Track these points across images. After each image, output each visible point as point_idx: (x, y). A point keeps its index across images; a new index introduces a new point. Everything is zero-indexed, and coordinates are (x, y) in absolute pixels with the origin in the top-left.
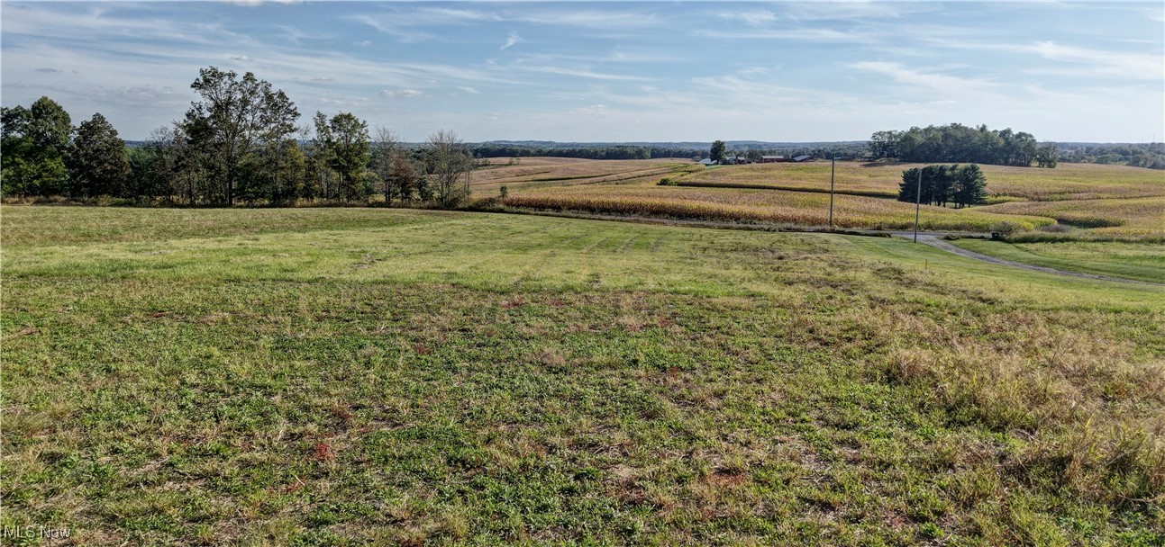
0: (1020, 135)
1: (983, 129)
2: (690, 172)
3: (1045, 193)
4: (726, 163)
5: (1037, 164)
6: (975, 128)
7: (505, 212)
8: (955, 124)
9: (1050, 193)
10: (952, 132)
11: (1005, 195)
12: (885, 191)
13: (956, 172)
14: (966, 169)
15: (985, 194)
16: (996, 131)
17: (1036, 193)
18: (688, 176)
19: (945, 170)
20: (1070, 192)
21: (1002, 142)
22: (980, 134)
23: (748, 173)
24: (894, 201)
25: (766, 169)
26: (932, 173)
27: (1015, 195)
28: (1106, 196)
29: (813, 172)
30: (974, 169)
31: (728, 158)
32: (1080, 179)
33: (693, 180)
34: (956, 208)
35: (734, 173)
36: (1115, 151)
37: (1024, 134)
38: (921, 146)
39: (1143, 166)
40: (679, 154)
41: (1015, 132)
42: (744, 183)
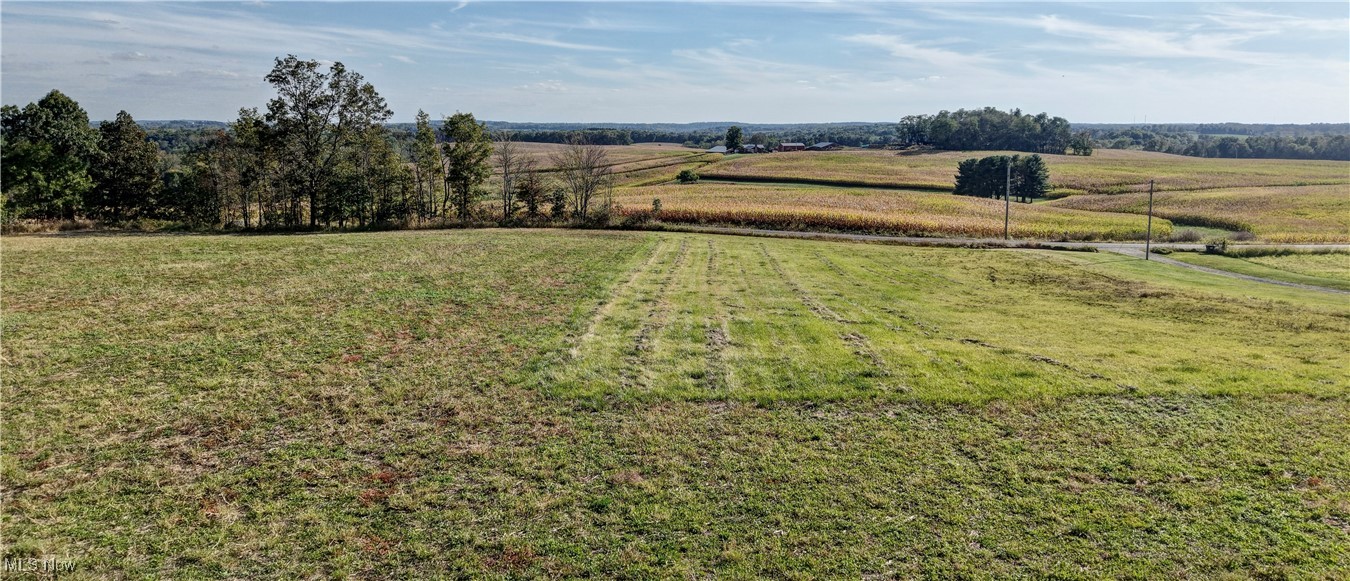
0: (1056, 119)
1: (1017, 113)
2: (708, 162)
3: (1102, 185)
4: (743, 151)
5: (1071, 151)
6: (1008, 112)
7: (666, 230)
8: (988, 108)
9: (1107, 185)
10: (988, 116)
11: (1061, 187)
12: (935, 184)
13: (1018, 163)
14: (1029, 161)
15: (1048, 187)
16: (1028, 116)
17: (1093, 185)
18: (707, 167)
19: (1006, 161)
20: (1127, 184)
21: (1038, 128)
22: (1015, 119)
23: (774, 164)
24: (950, 195)
25: (793, 159)
26: (994, 165)
27: (1074, 187)
28: (1166, 187)
29: (846, 162)
30: (1037, 160)
31: (745, 146)
32: (1131, 168)
33: (715, 172)
34: (1017, 201)
35: (758, 164)
36: (1125, 134)
37: (1059, 119)
38: (959, 132)
39: (1159, 150)
40: (663, 139)
41: (1050, 116)
42: (774, 174)
